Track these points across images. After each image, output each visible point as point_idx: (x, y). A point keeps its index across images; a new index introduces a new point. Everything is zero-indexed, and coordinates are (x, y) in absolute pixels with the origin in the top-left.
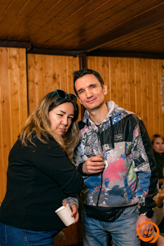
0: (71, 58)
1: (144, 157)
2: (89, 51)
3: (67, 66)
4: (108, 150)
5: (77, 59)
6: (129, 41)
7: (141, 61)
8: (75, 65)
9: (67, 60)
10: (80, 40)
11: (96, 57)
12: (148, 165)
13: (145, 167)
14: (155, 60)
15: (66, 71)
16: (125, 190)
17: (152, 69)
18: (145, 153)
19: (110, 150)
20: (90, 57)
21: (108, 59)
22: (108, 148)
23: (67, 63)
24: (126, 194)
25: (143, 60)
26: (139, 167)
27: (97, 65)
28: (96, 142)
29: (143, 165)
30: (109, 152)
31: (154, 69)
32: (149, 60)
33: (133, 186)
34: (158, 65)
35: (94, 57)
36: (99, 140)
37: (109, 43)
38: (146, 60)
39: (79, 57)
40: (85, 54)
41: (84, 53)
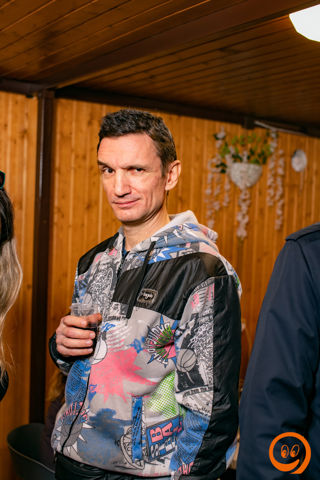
0: (20, 98)
1: (206, 372)
2: (61, 86)
3: (10, 117)
4: (114, 318)
5: (34, 102)
6: (152, 73)
7: (171, 119)
8: (27, 115)
9: (10, 103)
10: (43, 58)
11: (75, 103)
12: (209, 396)
13: (202, 401)
14: (201, 121)
15: (6, 126)
16: (126, 428)
17: (194, 139)
18: (211, 363)
19: (118, 319)
20: (63, 101)
21: (101, 109)
22: (117, 313)
23: (10, 108)
24: (127, 440)
25: (175, 117)
26: (188, 393)
27: (78, 120)
28: (106, 291)
29: (197, 391)
30: (114, 322)
31: (197, 139)
32: (189, 119)
33: (158, 430)
34: (206, 133)
35: (70, 101)
36: (111, 289)
37: (105, 71)
38: (183, 119)
39: (39, 99)
40: (52, 93)
41: (50, 90)
